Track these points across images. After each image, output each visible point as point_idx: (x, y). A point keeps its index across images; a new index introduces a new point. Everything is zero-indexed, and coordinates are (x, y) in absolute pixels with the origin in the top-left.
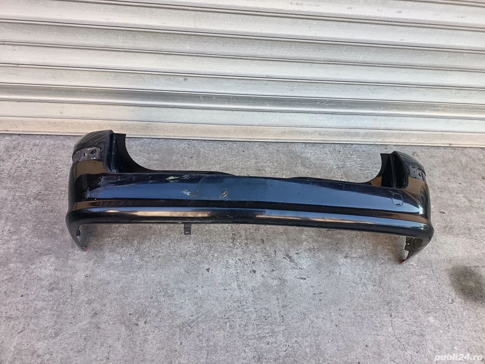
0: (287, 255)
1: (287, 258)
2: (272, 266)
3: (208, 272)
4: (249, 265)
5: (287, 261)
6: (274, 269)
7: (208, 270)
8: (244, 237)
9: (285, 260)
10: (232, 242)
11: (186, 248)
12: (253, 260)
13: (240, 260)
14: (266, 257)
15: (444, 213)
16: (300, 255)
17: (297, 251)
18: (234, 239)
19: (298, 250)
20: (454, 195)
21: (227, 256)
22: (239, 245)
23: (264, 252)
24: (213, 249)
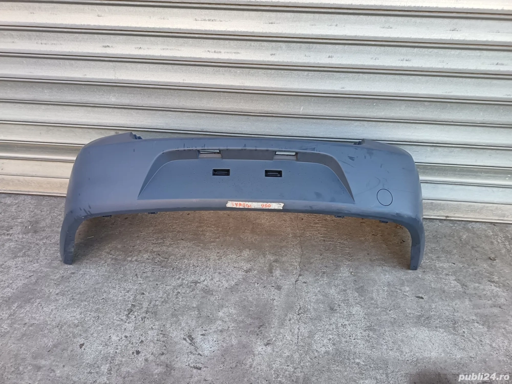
0: (190, 336)
1: (188, 339)
2: (165, 348)
3: (81, 348)
4: (134, 344)
5: (186, 344)
6: (165, 352)
7: (81, 346)
8: (144, 309)
9: (184, 342)
10: (127, 315)
11: (69, 316)
12: (143, 338)
13: (126, 337)
14: (162, 336)
15: (422, 298)
16: (206, 337)
17: (204, 332)
18: (132, 310)
19: (206, 330)
20: (441, 276)
21: (113, 331)
22: (134, 319)
23: (162, 329)
24: (100, 320)
